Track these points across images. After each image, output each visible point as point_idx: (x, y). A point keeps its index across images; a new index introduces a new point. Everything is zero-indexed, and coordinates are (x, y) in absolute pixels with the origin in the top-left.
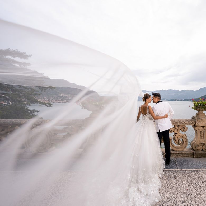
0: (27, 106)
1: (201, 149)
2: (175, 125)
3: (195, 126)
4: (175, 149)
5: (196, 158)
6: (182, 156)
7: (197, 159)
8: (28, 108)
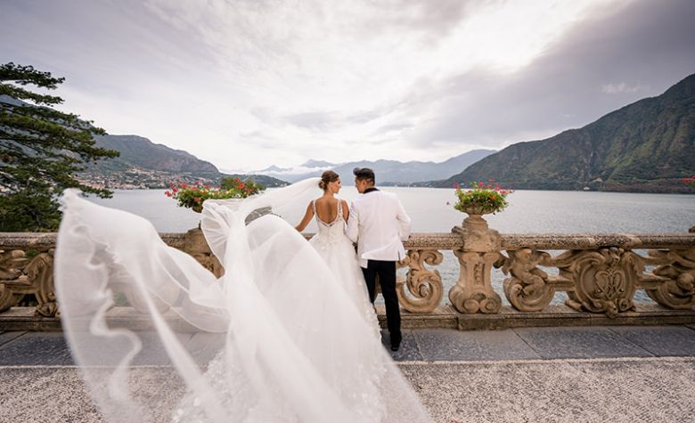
0: (55, 195)
1: (477, 309)
2: (411, 249)
3: (461, 251)
4: (411, 309)
5: (464, 330)
6: (429, 325)
7: (466, 333)
8: (57, 200)
